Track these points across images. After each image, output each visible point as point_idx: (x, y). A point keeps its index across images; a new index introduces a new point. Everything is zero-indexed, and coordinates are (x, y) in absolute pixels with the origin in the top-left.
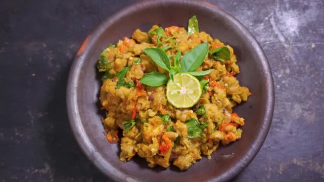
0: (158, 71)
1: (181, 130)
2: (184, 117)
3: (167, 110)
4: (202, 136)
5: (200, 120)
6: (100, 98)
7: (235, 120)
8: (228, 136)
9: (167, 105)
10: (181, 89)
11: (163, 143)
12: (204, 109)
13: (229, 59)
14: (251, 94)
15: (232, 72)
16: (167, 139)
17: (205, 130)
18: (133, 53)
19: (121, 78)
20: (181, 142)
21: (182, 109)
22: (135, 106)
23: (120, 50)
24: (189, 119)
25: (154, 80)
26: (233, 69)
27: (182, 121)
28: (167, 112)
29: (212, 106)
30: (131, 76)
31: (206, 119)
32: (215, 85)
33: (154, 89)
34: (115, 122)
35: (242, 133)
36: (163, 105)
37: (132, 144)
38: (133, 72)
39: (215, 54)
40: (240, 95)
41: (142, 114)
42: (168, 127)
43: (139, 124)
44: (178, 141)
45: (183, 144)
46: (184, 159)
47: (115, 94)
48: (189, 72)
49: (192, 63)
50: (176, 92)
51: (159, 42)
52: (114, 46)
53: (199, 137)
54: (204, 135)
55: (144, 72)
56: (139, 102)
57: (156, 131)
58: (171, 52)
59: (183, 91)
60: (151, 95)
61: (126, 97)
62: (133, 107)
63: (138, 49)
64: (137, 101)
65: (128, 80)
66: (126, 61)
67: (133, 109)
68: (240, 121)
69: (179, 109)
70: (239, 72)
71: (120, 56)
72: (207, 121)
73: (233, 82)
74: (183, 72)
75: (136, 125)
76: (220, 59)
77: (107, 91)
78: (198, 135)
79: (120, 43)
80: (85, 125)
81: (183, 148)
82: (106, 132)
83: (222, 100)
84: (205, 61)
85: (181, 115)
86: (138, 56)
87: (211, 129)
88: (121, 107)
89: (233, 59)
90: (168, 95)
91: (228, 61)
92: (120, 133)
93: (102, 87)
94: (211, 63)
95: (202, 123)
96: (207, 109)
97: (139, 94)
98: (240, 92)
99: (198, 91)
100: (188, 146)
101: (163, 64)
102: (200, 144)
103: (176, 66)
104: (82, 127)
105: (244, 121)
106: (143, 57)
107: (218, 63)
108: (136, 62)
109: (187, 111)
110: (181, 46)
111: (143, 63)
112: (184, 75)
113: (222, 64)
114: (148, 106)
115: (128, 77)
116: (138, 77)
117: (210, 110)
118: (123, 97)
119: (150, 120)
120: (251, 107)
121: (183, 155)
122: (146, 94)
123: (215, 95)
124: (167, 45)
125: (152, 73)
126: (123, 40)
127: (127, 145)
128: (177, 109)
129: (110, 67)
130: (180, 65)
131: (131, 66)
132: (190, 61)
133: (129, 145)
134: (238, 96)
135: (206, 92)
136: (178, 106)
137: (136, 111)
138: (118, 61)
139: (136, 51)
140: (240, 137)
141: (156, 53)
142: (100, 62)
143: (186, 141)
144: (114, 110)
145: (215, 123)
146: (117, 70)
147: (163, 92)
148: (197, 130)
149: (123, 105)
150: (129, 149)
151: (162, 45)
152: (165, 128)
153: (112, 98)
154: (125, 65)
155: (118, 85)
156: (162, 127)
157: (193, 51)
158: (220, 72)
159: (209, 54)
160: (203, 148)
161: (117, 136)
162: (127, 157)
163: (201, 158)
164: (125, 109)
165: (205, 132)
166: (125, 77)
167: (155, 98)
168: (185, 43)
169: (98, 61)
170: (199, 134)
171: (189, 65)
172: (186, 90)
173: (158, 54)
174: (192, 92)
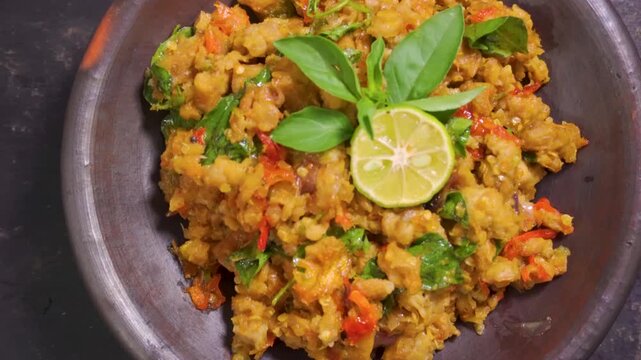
0: (321, 102)
1: (402, 274)
2: (408, 232)
3: (355, 212)
4: (462, 279)
5: (451, 234)
6: (161, 185)
7: (546, 221)
8: (532, 269)
9: (357, 201)
10: (392, 153)
11: (352, 313)
12: (464, 205)
13: (524, 49)
14: (587, 142)
15: (532, 83)
16: (363, 302)
17: (468, 262)
18: (245, 52)
19: (215, 129)
20: (402, 304)
21: (400, 211)
22: (264, 212)
23: (205, 45)
24: (420, 235)
25: (312, 133)
26: (533, 73)
27: (401, 246)
28: (356, 219)
29: (486, 194)
30: (243, 123)
31: (469, 232)
32: (488, 131)
33: (314, 160)
34: (210, 253)
35: (568, 258)
36: (343, 203)
37: (264, 317)
38: (250, 111)
39: (483, 40)
40: (558, 150)
41: (285, 235)
42: (363, 262)
43: (276, 258)
44: (393, 303)
45: (408, 308)
46: (412, 347)
47: (202, 181)
48: (410, 98)
49: (419, 71)
50: (378, 161)
51: (318, 13)
52: (187, 29)
53: (451, 285)
54: (466, 276)
55: (282, 109)
56: (273, 199)
57: (331, 279)
58: (354, 39)
59: (400, 157)
60: (308, 175)
61: (237, 189)
62: (259, 217)
63: (258, 38)
64: (268, 198)
65: (238, 134)
66: (226, 78)
67: (260, 224)
68: (561, 224)
69: (391, 210)
70: (548, 79)
71: (208, 64)
72: (474, 239)
73: (535, 111)
74: (397, 102)
75: (270, 260)
76: (496, 51)
77: (179, 171)
78: (450, 280)
79: (204, 19)
80: (125, 272)
81: (409, 320)
82: (186, 280)
83: (511, 173)
84: (455, 62)
85: (397, 225)
86: (260, 60)
87: (486, 260)
88: (222, 215)
89: (534, 45)
90: (355, 171)
91: (519, 54)
92: (226, 284)
93: (165, 156)
94: (471, 65)
95: (459, 243)
96: (470, 206)
97: (273, 177)
98: (559, 144)
99: (444, 156)
100: (423, 312)
101: (336, 82)
102: (453, 298)
103: (372, 87)
104: (117, 281)
105: (573, 222)
106: (272, 63)
107: (492, 62)
108: (255, 80)
109: (413, 214)
110: (384, 21)
111: (275, 83)
112: (399, 114)
113: (503, 65)
114: (301, 211)
115: (235, 126)
116: (266, 127)
117: (480, 206)
118: (225, 189)
119: (309, 249)
120: (588, 179)
121: (410, 336)
122: (292, 173)
123: (489, 158)
124: (340, 20)
125: (305, 110)
126: (211, 10)
127: (249, 322)
128: (384, 209)
129: (182, 99)
130: (384, 81)
131: (243, 92)
132: (412, 66)
133: (256, 321)
134: (555, 155)
135: (464, 155)
136: (386, 202)
137: (268, 224)
138: (203, 82)
139: (254, 46)
140: (564, 269)
141: (312, 49)
142: (151, 83)
143: (416, 300)
144: (204, 221)
145: (496, 242)
146: (202, 106)
147: (342, 165)
148: (447, 265)
149: (228, 208)
150: (257, 330)
151: (327, 23)
152: (354, 265)
153: (194, 188)
154: (223, 89)
155: (211, 153)
156: (344, 263)
157: (417, 33)
158: (499, 88)
159: (466, 41)
160: (462, 305)
161: (219, 292)
162: (251, 353)
163: (457, 332)
164: (236, 221)
165: (467, 268)
166: (228, 126)
167: (320, 185)
168: (394, 9)
169: (146, 79)
170: (451, 276)
171: (410, 77)
172: (407, 155)
173: (317, 54)
174: (425, 159)
